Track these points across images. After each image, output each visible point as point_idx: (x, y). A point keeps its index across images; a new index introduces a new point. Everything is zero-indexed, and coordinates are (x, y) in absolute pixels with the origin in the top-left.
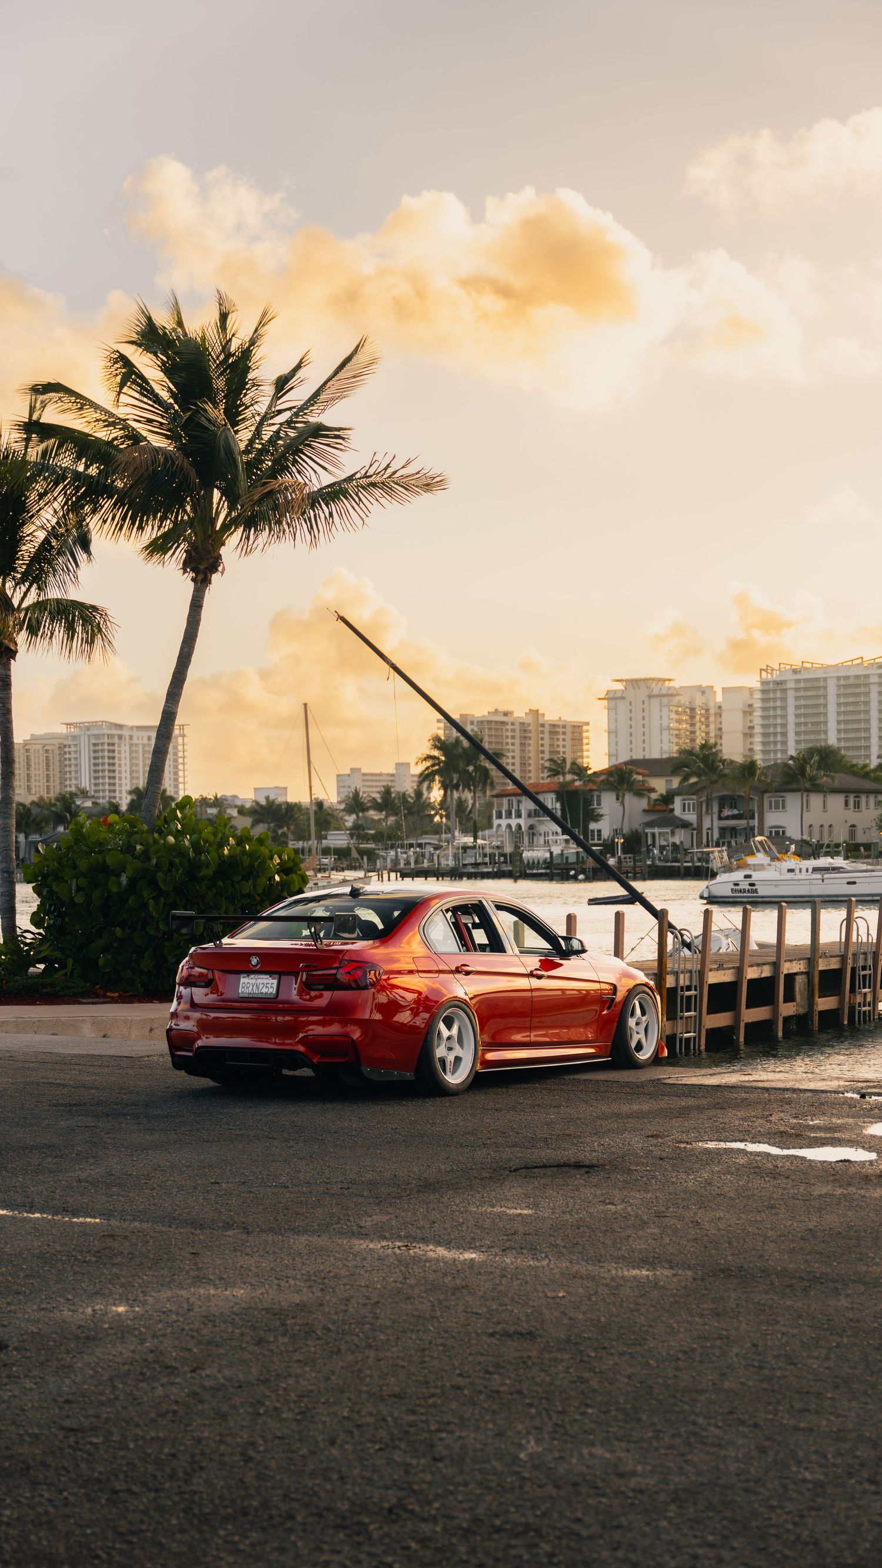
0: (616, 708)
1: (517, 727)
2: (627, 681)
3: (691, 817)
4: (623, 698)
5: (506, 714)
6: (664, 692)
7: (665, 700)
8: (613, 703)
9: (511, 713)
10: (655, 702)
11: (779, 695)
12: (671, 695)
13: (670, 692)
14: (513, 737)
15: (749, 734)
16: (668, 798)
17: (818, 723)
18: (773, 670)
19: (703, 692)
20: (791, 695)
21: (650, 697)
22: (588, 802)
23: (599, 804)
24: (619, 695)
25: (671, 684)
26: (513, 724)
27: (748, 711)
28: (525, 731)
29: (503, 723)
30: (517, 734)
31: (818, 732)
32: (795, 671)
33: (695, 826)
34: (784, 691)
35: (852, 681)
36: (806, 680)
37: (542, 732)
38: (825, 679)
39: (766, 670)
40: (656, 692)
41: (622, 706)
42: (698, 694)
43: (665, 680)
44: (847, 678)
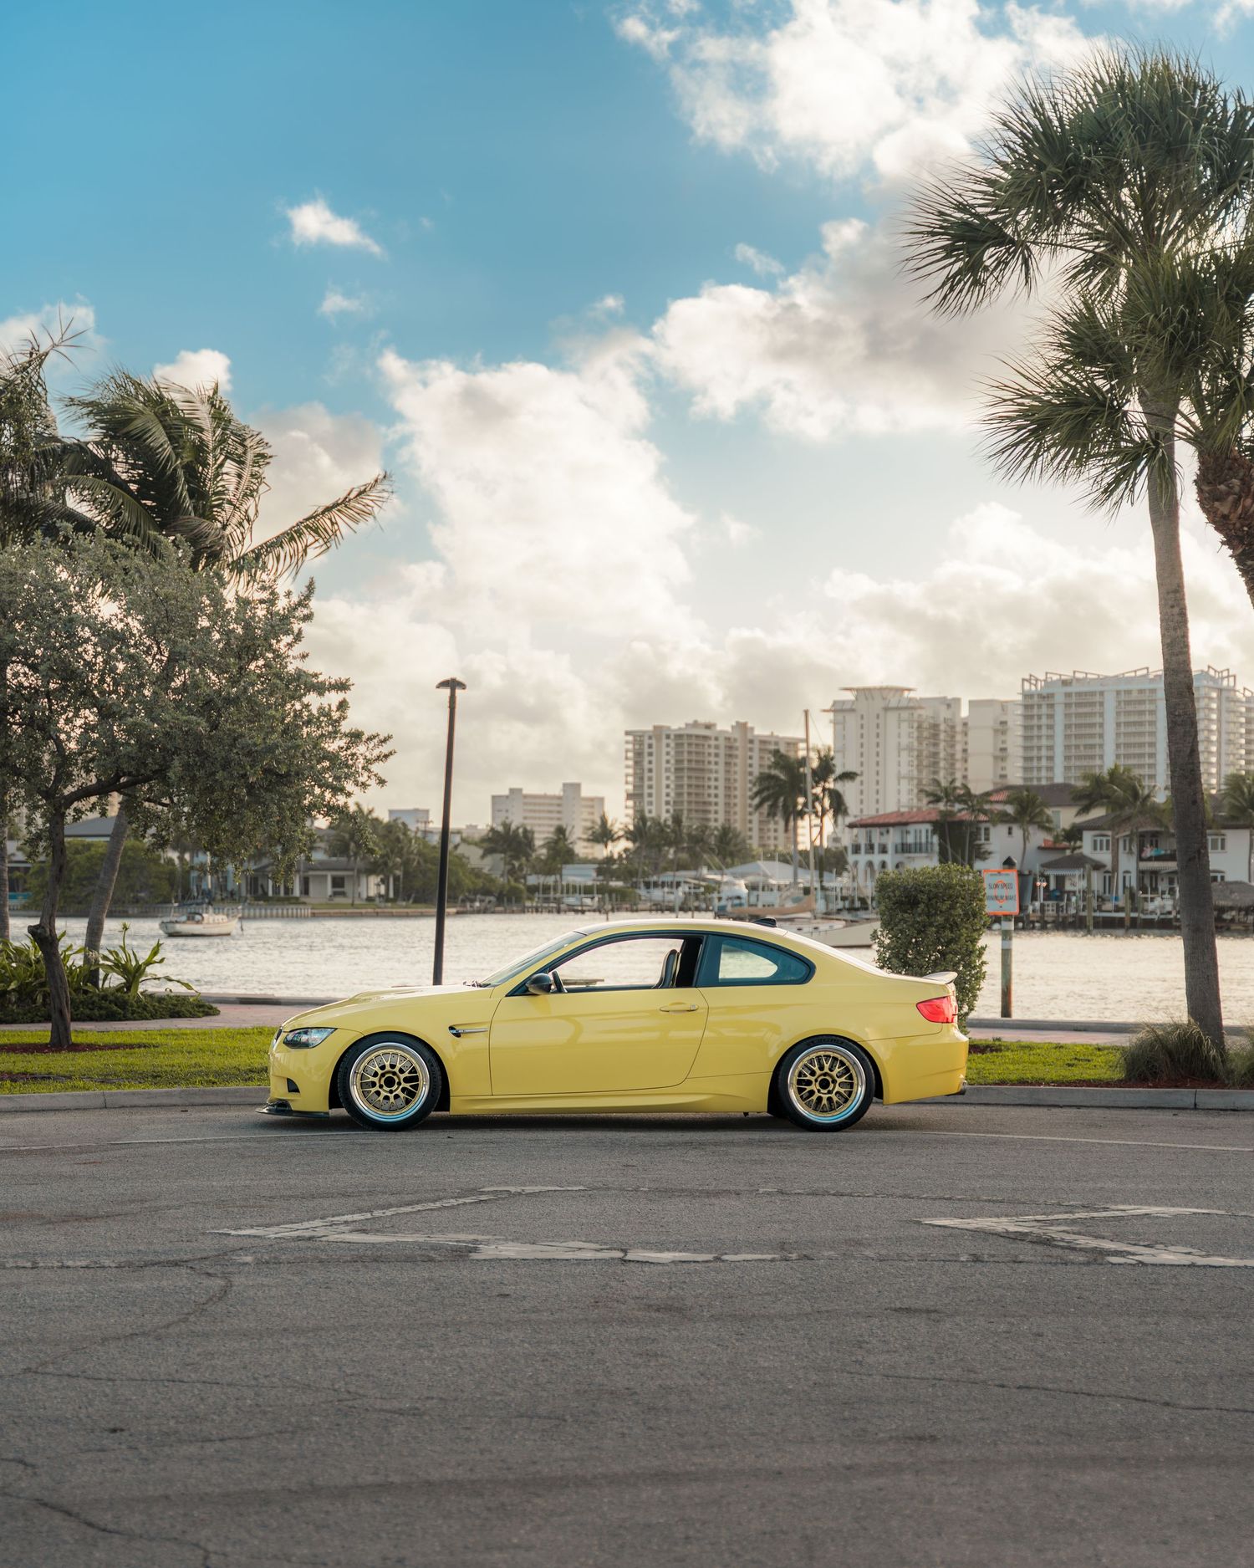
0: (844, 723)
1: (722, 742)
2: (858, 690)
3: (1105, 857)
4: (852, 710)
5: (708, 727)
6: (904, 704)
7: (905, 715)
8: (840, 717)
9: (714, 725)
10: (892, 717)
11: (1044, 710)
12: (912, 707)
13: (911, 704)
14: (717, 755)
15: (1001, 755)
16: (1074, 834)
17: (1092, 746)
18: (1037, 680)
19: (949, 706)
20: (1059, 711)
21: (886, 709)
22: (975, 835)
23: (987, 839)
24: (847, 707)
25: (912, 695)
26: (716, 739)
27: (1002, 728)
28: (731, 748)
29: (705, 738)
30: (722, 752)
31: (1092, 757)
32: (1065, 683)
33: (1109, 867)
34: (1051, 706)
35: (1135, 696)
36: (1079, 694)
37: (751, 750)
38: (1102, 693)
39: (1029, 681)
40: (893, 703)
41: (852, 720)
42: (944, 707)
43: (903, 690)
44: (1129, 692)
